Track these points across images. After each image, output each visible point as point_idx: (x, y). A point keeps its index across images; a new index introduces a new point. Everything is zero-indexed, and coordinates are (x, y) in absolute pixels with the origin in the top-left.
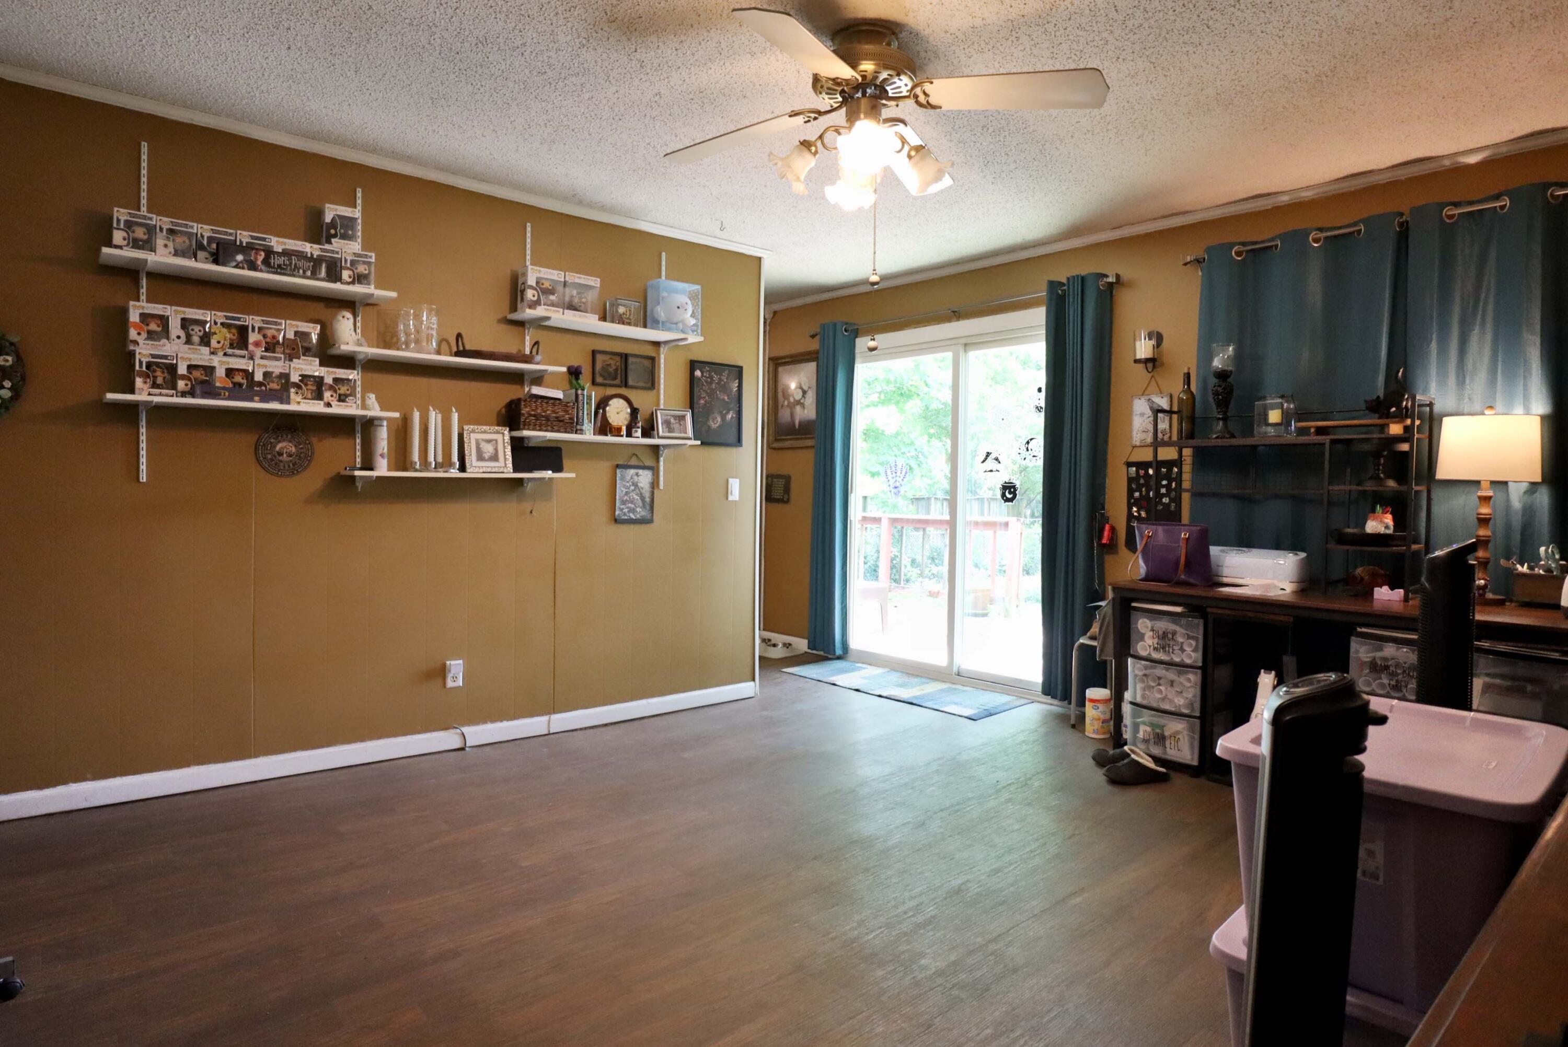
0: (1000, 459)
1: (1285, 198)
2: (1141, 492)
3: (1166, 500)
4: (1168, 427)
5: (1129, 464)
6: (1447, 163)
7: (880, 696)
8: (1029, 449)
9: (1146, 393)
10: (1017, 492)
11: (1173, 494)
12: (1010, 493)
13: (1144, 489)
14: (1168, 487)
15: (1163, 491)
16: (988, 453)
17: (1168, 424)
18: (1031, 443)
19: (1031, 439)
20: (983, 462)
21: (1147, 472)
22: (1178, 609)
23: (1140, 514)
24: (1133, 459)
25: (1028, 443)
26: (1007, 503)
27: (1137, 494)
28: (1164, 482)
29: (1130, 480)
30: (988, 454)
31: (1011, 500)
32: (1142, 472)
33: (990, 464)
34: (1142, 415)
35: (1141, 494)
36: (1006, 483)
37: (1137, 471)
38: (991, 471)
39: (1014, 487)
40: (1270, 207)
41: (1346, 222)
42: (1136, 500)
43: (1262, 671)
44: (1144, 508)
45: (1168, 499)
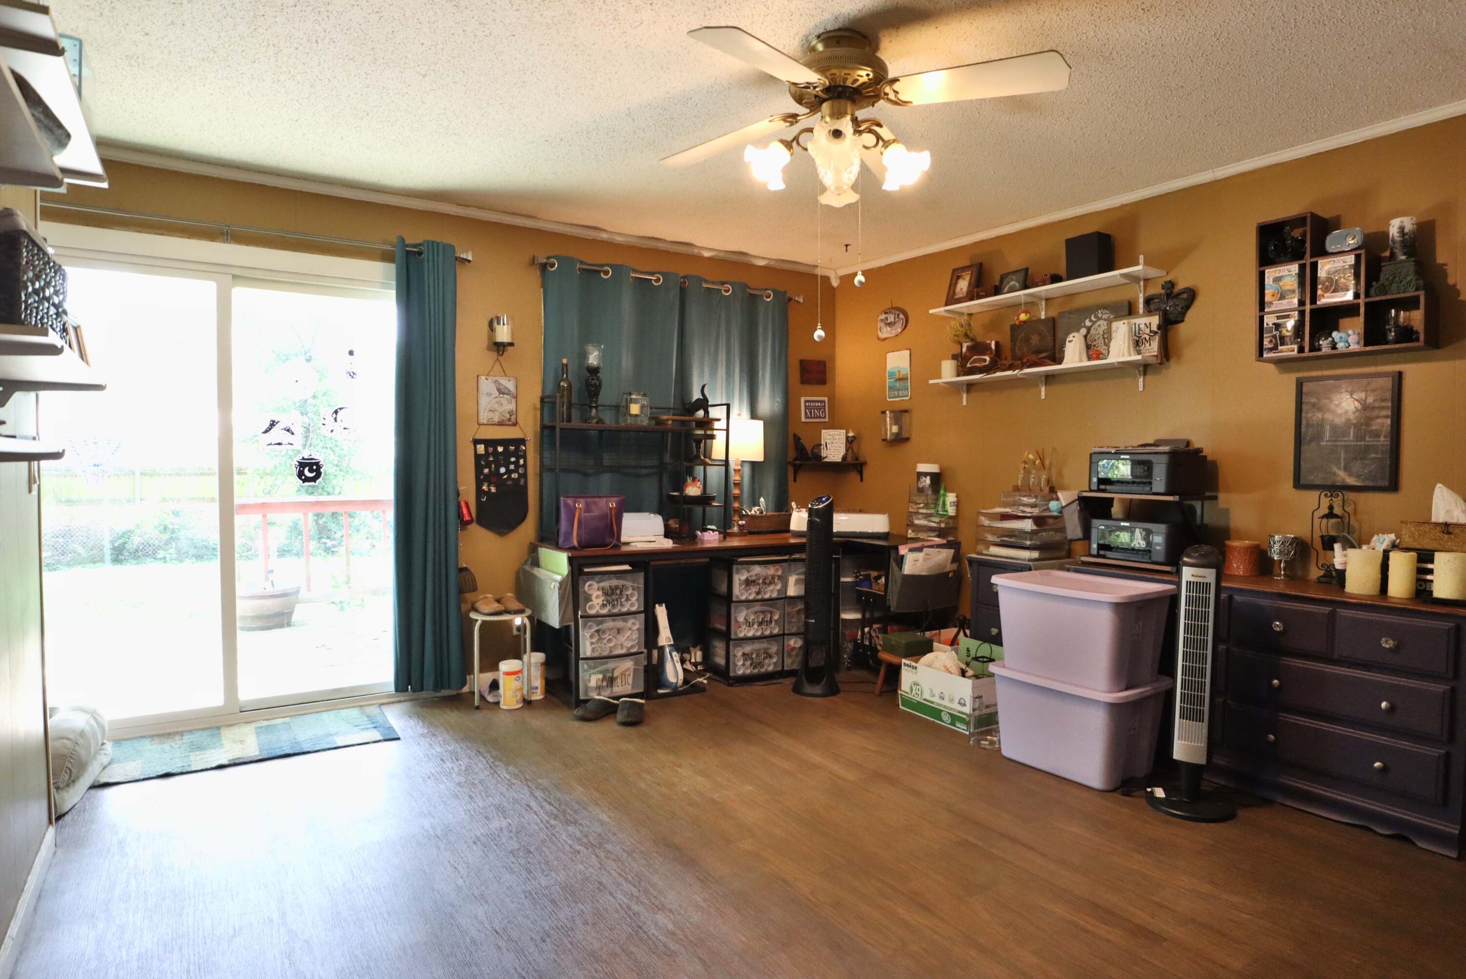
0: (293, 429)
1: (604, 236)
2: (490, 468)
3: (514, 476)
4: (514, 409)
5: (476, 442)
6: (696, 251)
7: (221, 767)
8: (338, 419)
9: (491, 374)
10: (322, 470)
11: (521, 471)
12: (311, 471)
13: (493, 466)
14: (516, 463)
15: (512, 467)
16: (273, 421)
17: (515, 406)
18: (340, 413)
19: (341, 409)
20: (266, 432)
21: (495, 450)
22: (627, 567)
23: (490, 489)
24: (480, 436)
25: (336, 412)
26: (307, 484)
27: (486, 471)
28: (513, 459)
29: (478, 457)
30: (273, 424)
31: (314, 479)
32: (491, 450)
33: (277, 434)
34: (489, 395)
35: (490, 470)
36: (303, 459)
37: (486, 449)
38: (280, 444)
39: (317, 464)
40: (591, 238)
41: (647, 269)
42: (486, 476)
43: (657, 606)
44: (494, 483)
45: (516, 474)
